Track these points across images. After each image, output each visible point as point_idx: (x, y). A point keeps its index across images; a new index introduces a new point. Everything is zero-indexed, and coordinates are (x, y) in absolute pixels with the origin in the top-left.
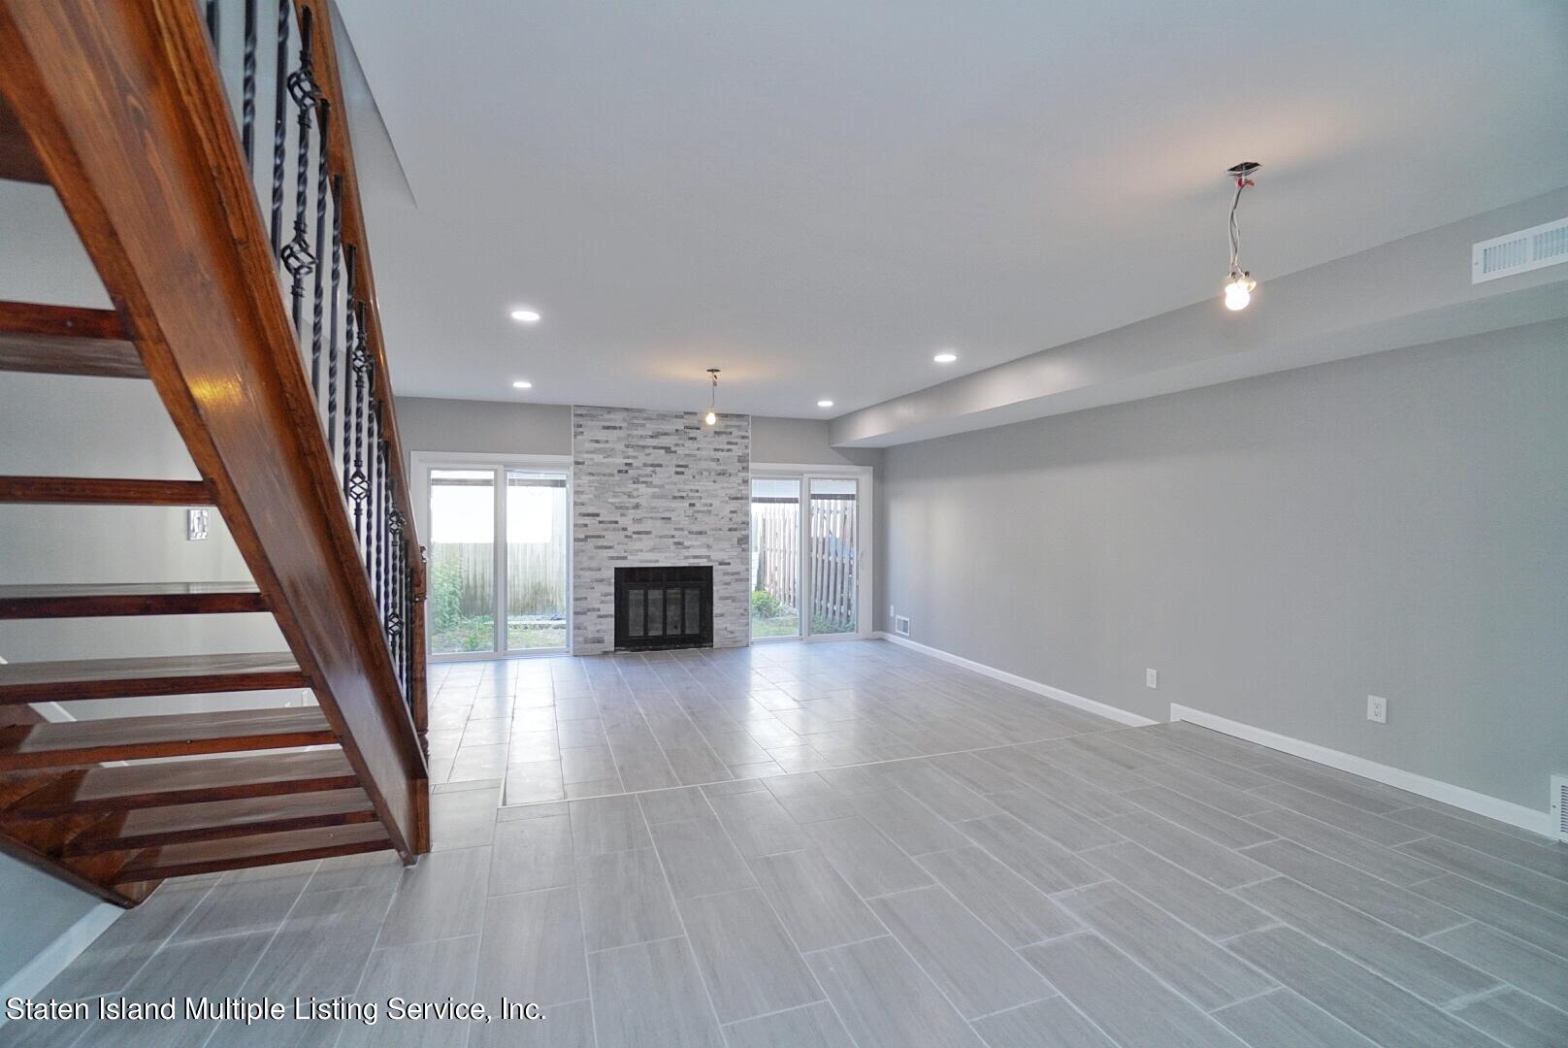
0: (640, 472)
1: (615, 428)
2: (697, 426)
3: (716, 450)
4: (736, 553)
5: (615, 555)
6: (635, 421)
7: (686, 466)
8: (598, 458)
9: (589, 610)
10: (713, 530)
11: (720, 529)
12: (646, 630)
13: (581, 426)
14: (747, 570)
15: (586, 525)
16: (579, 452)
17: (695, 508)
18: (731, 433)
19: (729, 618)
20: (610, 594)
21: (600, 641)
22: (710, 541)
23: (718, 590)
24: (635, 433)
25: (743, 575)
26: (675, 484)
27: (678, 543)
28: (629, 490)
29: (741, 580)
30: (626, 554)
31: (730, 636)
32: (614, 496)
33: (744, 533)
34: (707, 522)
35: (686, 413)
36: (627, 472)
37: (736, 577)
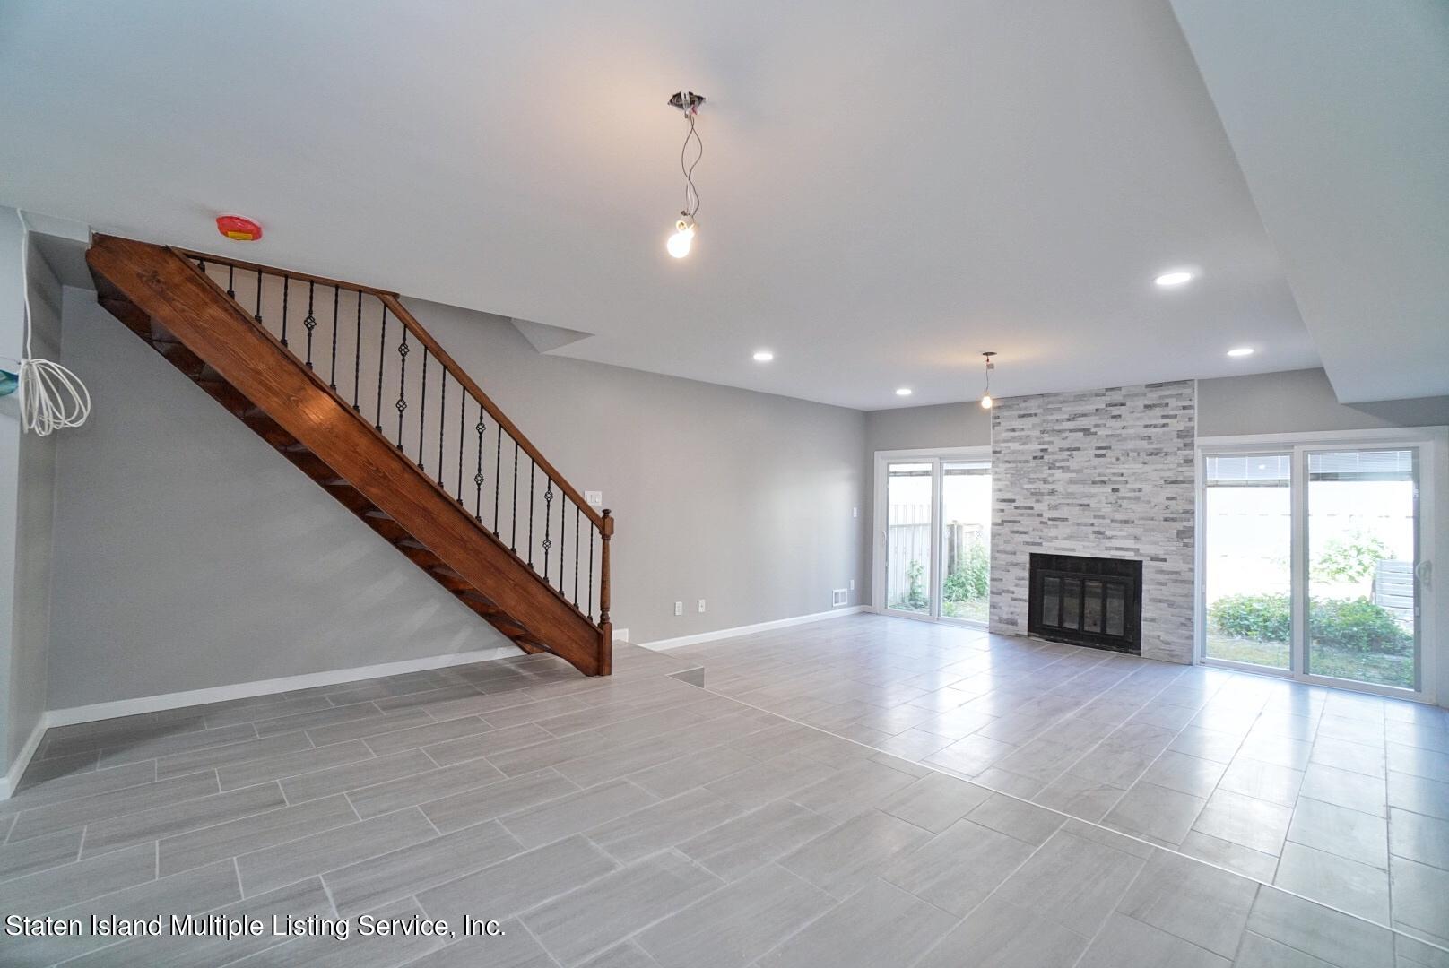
0: (1056, 457)
1: (1030, 415)
2: (1123, 402)
3: (1146, 426)
4: (1174, 548)
5: (1030, 540)
6: (1050, 406)
7: (1109, 448)
8: (1014, 446)
9: (1004, 591)
10: (1142, 519)
11: (1152, 519)
12: (1061, 621)
13: (998, 417)
14: (1192, 570)
15: (1002, 511)
16: (996, 442)
17: (1120, 494)
18: (1167, 405)
19: (1163, 625)
20: (1023, 579)
21: (1014, 623)
22: (1138, 531)
23: (1148, 590)
24: (1050, 418)
25: (1185, 576)
26: (1095, 468)
27: (1099, 533)
28: (1044, 476)
29: (1182, 582)
30: (1041, 541)
31: (1167, 647)
32: (1030, 483)
33: (1185, 524)
34: (1136, 510)
35: (1107, 390)
36: (1042, 458)
37: (1174, 577)
